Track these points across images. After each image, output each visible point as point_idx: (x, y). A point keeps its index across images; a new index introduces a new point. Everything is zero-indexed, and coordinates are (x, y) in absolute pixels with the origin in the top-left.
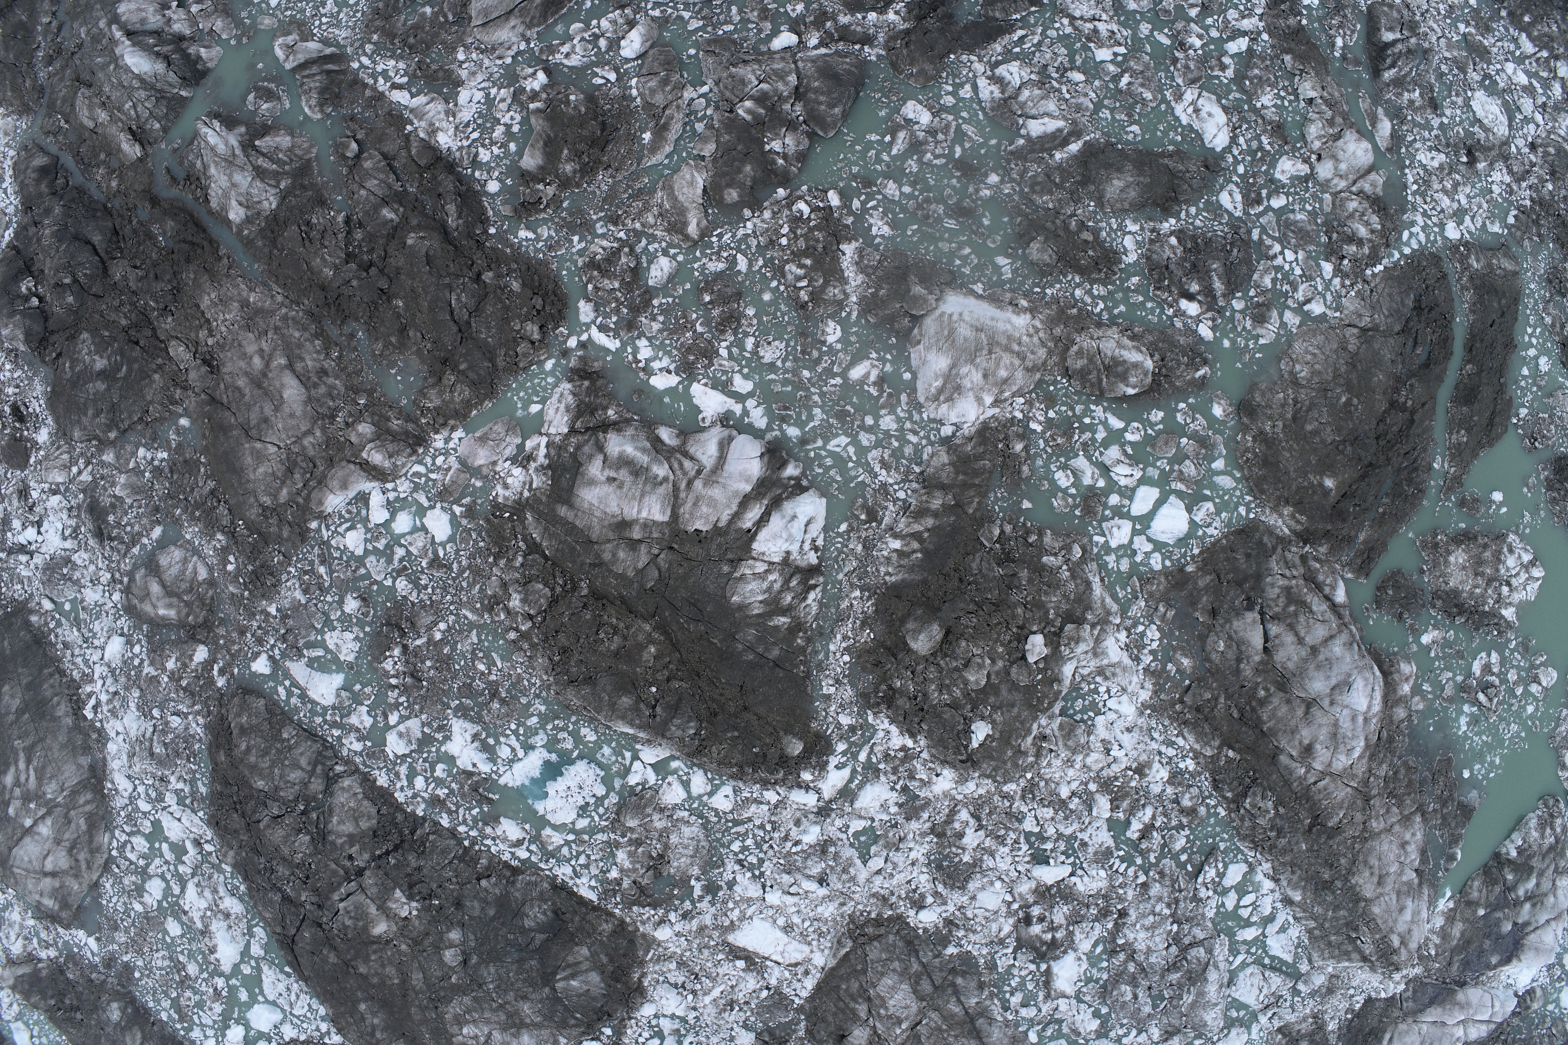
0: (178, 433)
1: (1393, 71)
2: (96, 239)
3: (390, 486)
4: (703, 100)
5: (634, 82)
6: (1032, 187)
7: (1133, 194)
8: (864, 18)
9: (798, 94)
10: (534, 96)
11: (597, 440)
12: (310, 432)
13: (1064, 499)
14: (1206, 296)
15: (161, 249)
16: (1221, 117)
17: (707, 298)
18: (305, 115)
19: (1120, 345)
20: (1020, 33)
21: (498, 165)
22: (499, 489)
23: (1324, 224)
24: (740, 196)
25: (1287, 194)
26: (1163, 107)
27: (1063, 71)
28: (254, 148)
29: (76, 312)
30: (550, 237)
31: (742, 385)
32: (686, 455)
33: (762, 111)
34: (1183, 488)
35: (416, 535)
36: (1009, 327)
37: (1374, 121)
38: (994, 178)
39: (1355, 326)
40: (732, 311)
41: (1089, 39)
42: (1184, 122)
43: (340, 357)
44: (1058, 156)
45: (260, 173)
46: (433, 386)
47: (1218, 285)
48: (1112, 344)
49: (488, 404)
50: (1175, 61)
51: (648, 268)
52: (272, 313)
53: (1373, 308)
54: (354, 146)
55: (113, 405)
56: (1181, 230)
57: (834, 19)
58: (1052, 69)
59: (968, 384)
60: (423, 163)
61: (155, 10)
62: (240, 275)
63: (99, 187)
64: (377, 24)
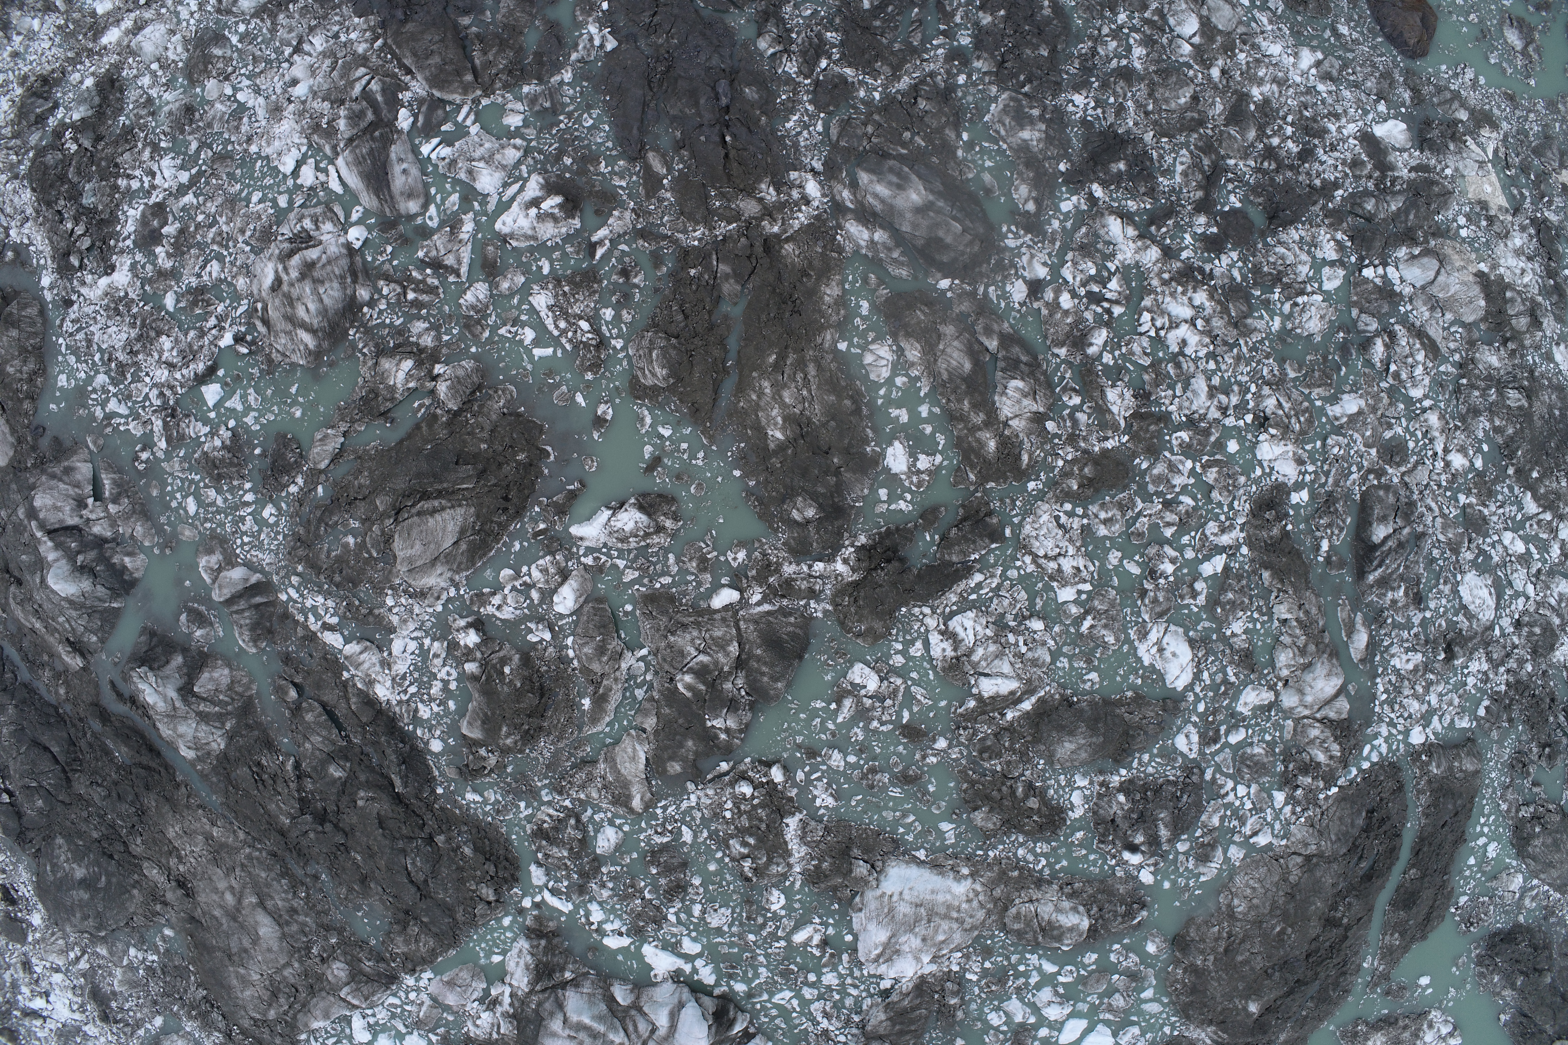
0: (164, 942)
1: (1380, 570)
2: (55, 749)
3: (369, 1012)
4: (642, 664)
5: (570, 641)
6: (981, 752)
7: (1084, 755)
8: (810, 567)
9: (740, 663)
10: (468, 654)
11: (557, 998)
12: (288, 964)
14: (1150, 844)
15: (119, 768)
16: (1185, 653)
17: (654, 871)
18: (240, 648)
19: (1058, 910)
20: (978, 577)
21: (439, 723)
22: (469, 1024)
23: (1281, 754)
24: (683, 768)
25: (1247, 728)
26: (1125, 648)
27: (1021, 618)
28: (195, 695)
29: (48, 816)
30: (497, 802)
31: (690, 947)
32: (640, 1010)
33: (702, 687)
34: (1111, 1017)
36: (948, 897)
37: (1351, 630)
38: (942, 744)
39: (1300, 854)
40: (678, 880)
41: (1052, 578)
42: (1146, 663)
43: (308, 896)
44: (1010, 716)
45: (203, 717)
46: (400, 933)
47: (1164, 833)
48: (1050, 908)
49: (452, 952)
50: (1144, 593)
51: (595, 837)
52: (238, 850)
53: (1321, 833)
54: (293, 694)
55: (99, 913)
56: (1131, 781)
57: (778, 571)
58: (1009, 617)
59: (906, 948)
60: (364, 720)
61: (72, 510)
62: (200, 806)
63: (49, 692)
64: (301, 552)
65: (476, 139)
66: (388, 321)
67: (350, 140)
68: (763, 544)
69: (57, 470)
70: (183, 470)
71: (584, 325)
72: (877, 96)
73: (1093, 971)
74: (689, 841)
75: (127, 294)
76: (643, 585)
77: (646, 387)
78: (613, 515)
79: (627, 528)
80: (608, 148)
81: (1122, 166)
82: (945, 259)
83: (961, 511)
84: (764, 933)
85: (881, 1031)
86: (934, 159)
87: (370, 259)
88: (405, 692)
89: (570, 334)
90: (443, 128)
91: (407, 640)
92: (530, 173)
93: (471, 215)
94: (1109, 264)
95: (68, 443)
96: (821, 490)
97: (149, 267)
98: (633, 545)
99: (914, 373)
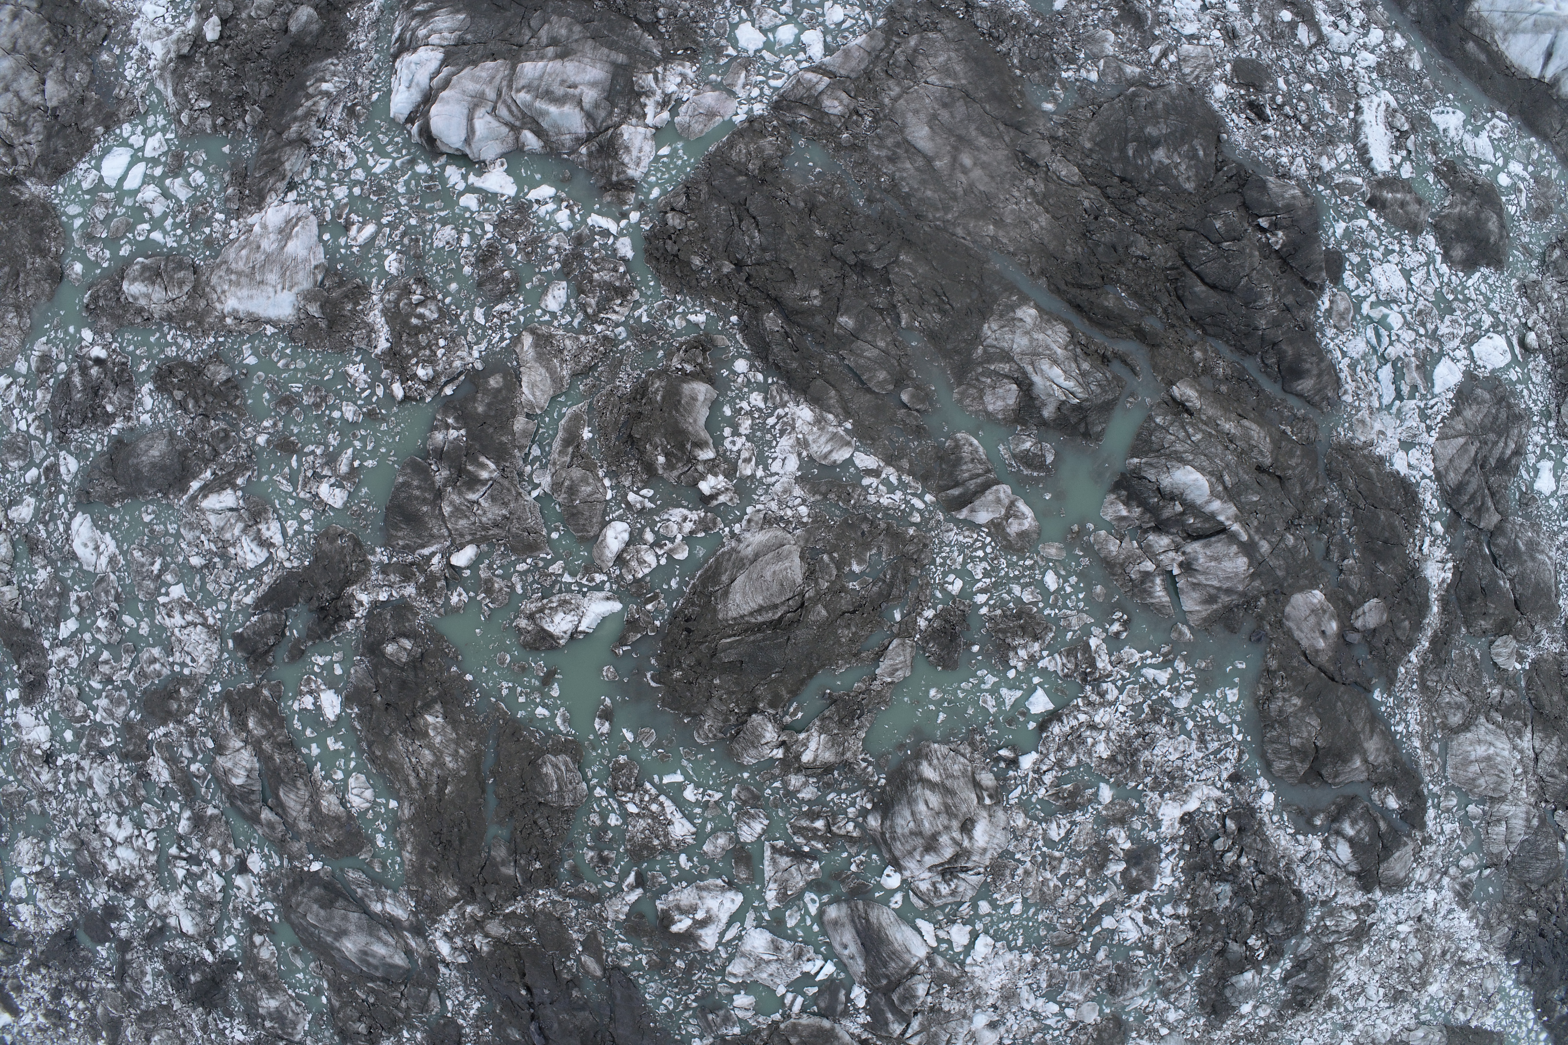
0: (1053, 95)
2: (1200, 288)
3: (805, 65)
4: (536, 481)
5: (609, 495)
6: (227, 436)
7: (142, 445)
8: (391, 596)
9: (439, 495)
10: (712, 467)
11: (594, 123)
12: (895, 100)
13: (197, 161)
14: (86, 368)
15: (1118, 281)
16: (78, 546)
17: (506, 274)
19: (148, 296)
20: (248, 600)
22: (691, 76)
24: (487, 383)
27: (209, 566)
28: (1016, 380)
29: (1207, 211)
30: (671, 318)
31: (470, 201)
32: (512, 127)
33: (470, 468)
35: (771, 24)
36: (239, 294)
38: (261, 440)
40: (485, 269)
41: (190, 605)
42: (108, 535)
43: (878, 179)
44: (208, 474)
45: (1006, 356)
46: (771, 158)
47: (77, 379)
48: (155, 297)
50: (117, 598)
51: (568, 298)
52: (962, 215)
54: (906, 397)
55: (1133, 114)
56: (107, 424)
57: (418, 588)
58: (219, 566)
59: (272, 237)
60: (819, 382)
61: (1197, 560)
62: (1014, 254)
63: (1217, 352)
64: (911, 548)
65: (778, 981)
66: (844, 796)
67: (914, 972)
68: (437, 612)
69: (1225, 599)
70: (1066, 617)
71: (632, 808)
72: (406, 1034)
73: (122, 238)
74: (477, 309)
75: (1161, 796)
76: (543, 559)
77: (565, 753)
78: (577, 626)
79: (561, 615)
80: (643, 977)
81: (193, 978)
82: (317, 890)
83: (270, 659)
84: (402, 228)
85: (288, 150)
86: (345, 978)
87: (874, 856)
88: (779, 418)
89: (647, 798)
90: (816, 989)
91: (781, 472)
92: (717, 951)
93: (771, 907)
94: (187, 891)
95: (1217, 628)
96: (386, 670)
97: (1137, 825)
98: (555, 599)
99: (328, 784)
